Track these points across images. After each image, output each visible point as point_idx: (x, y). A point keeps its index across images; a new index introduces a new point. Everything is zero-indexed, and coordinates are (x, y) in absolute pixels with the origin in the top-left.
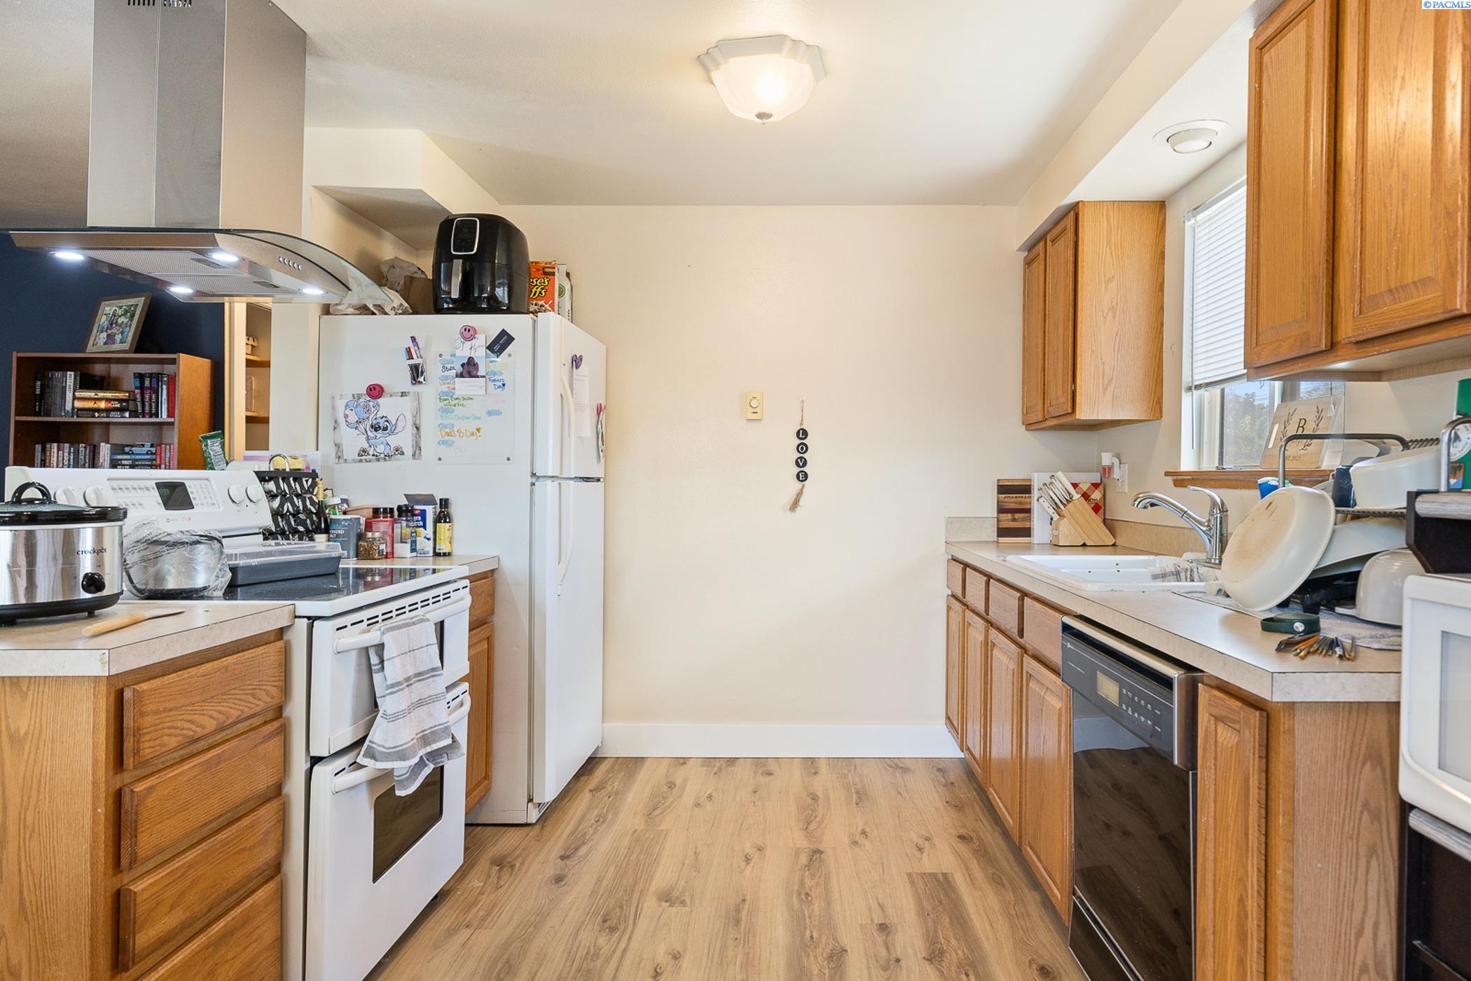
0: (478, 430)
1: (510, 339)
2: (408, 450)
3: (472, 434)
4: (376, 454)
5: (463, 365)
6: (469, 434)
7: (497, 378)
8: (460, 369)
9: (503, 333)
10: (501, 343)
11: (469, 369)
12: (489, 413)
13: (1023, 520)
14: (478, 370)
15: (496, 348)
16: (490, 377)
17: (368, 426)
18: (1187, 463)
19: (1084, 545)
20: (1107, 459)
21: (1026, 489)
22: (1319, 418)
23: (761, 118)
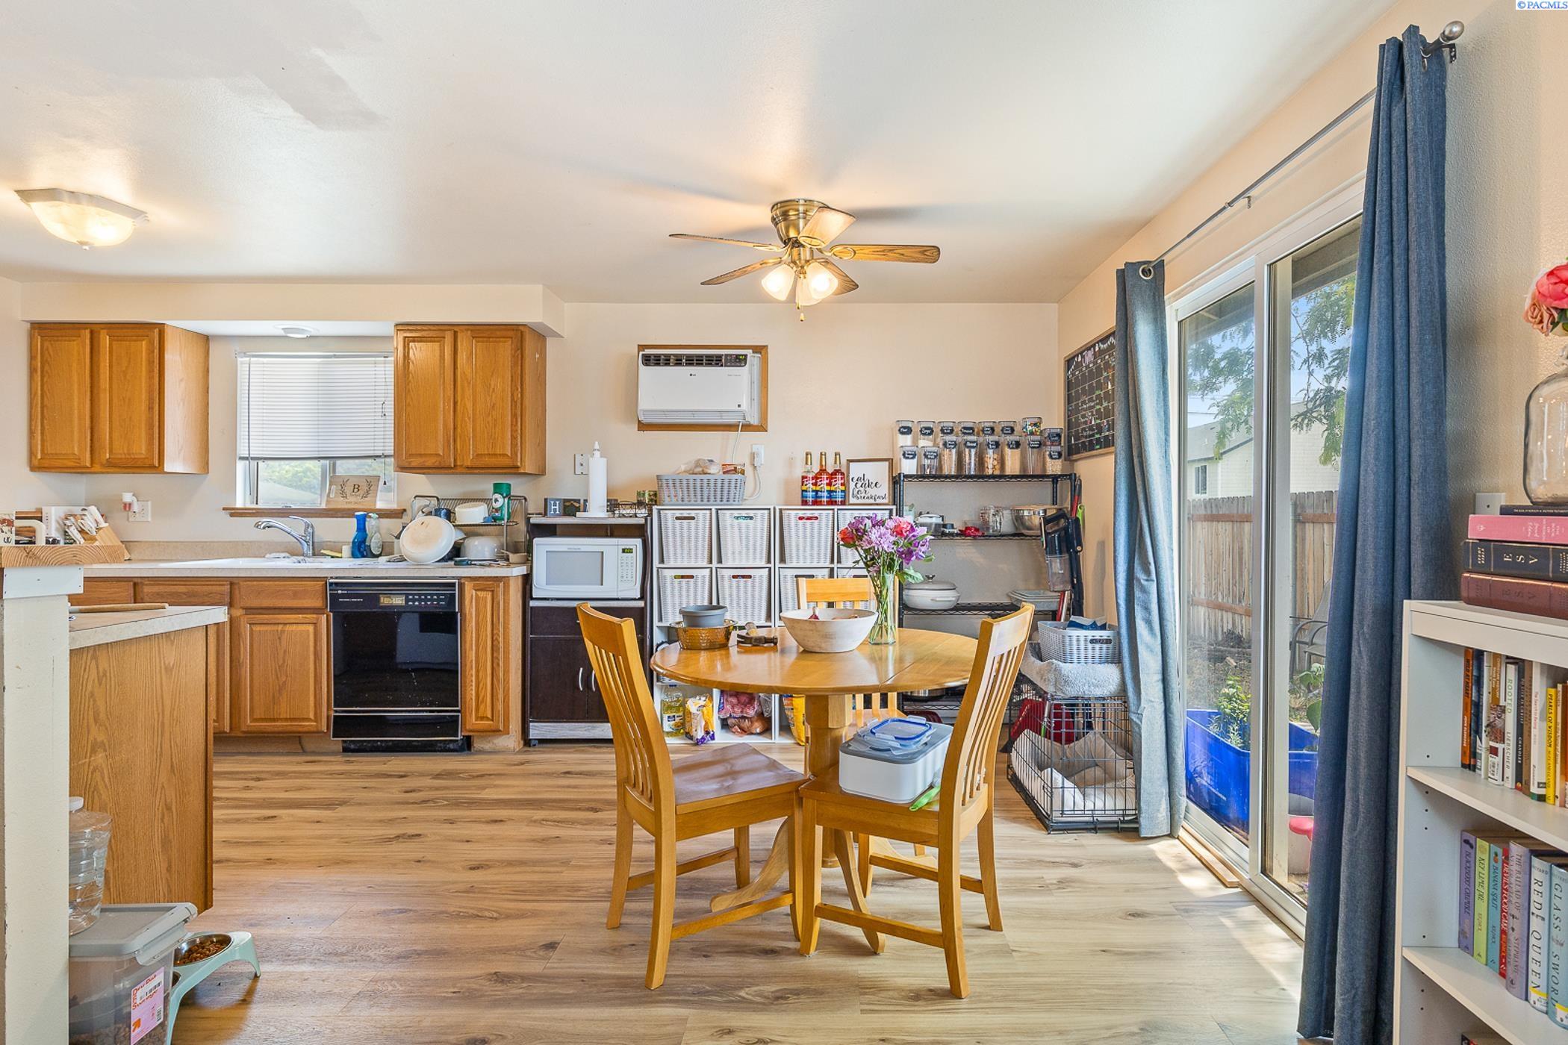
18: (239, 504)
22: (369, 485)
23: (82, 243)
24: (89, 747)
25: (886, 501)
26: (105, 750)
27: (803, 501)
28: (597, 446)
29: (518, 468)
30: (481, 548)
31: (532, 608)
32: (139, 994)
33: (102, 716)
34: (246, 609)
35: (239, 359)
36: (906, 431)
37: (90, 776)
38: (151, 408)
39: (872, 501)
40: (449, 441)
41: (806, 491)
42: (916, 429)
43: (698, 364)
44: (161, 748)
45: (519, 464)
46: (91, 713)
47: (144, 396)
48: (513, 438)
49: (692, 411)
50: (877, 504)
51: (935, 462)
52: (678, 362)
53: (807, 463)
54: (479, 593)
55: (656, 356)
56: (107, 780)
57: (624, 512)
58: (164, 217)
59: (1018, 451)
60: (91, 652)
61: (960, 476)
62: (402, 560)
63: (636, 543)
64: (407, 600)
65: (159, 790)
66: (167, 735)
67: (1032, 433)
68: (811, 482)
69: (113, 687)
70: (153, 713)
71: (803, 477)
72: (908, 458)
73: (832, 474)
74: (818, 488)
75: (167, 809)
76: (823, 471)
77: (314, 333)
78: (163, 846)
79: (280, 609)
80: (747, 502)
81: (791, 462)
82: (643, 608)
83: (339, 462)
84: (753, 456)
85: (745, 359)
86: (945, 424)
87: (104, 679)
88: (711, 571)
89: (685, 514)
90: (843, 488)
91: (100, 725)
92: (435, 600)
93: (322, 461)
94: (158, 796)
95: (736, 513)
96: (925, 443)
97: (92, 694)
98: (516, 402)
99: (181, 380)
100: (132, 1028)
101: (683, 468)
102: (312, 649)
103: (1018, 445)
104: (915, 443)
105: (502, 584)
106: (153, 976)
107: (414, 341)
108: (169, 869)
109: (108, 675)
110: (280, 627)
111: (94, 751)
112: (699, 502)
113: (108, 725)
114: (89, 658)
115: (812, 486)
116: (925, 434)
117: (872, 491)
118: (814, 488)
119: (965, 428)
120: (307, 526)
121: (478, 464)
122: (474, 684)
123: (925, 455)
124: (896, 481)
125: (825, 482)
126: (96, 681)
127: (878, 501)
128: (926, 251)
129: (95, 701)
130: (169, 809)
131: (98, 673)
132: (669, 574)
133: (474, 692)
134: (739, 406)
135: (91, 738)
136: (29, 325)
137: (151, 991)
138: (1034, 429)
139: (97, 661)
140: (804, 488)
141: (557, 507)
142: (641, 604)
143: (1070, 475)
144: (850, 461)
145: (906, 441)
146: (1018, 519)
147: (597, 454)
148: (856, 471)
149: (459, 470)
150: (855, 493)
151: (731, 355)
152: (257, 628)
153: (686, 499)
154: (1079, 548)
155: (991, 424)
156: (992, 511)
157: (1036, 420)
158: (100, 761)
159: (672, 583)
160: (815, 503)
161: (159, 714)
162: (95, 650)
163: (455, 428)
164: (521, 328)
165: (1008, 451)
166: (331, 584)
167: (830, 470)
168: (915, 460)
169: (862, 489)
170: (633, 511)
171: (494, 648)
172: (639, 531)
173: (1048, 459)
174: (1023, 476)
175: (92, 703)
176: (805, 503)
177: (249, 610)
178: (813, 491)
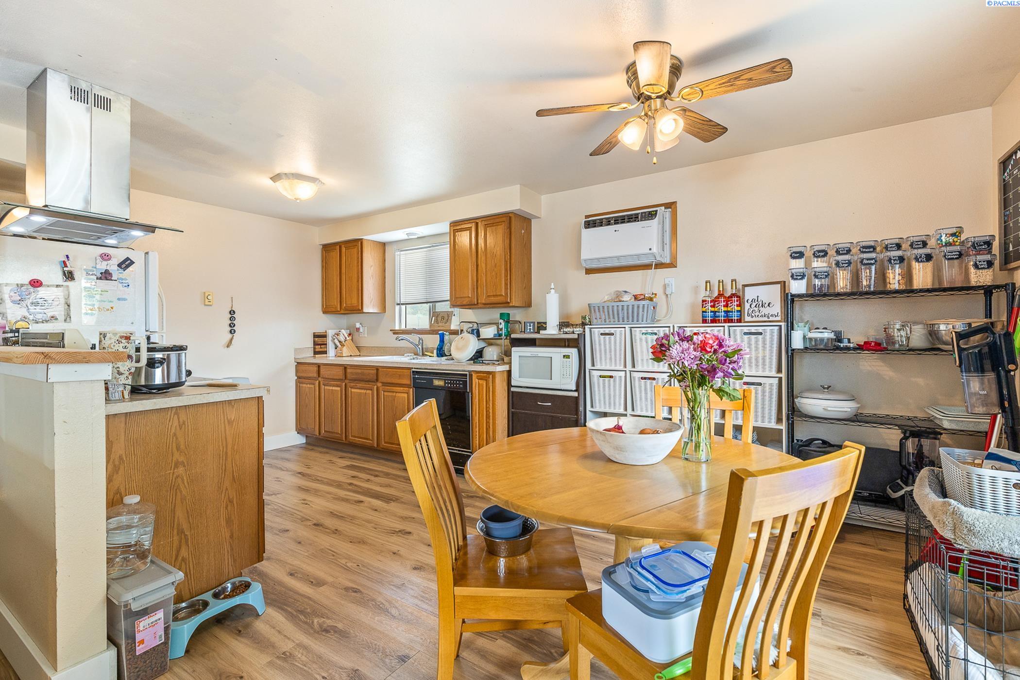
0: (112, 308)
1: (132, 263)
2: (61, 318)
3: (108, 310)
4: (35, 319)
5: (101, 273)
6: (105, 310)
7: (124, 281)
8: (99, 275)
9: (128, 259)
10: (126, 264)
11: (106, 275)
12: (119, 299)
13: (325, 347)
14: (112, 277)
15: (123, 266)
16: (120, 280)
17: (29, 303)
18: (397, 328)
19: (351, 356)
20: (358, 325)
21: (325, 336)
22: (448, 316)
23: (297, 199)
24: (173, 464)
25: (779, 318)
26: (184, 466)
27: (703, 320)
28: (552, 286)
29: (509, 303)
30: (491, 353)
31: (512, 392)
32: (142, 624)
33: (182, 447)
34: (382, 383)
35: (396, 253)
36: (799, 255)
37: (174, 480)
38: (358, 281)
39: (766, 319)
40: (474, 289)
41: (706, 312)
42: (809, 253)
43: (622, 223)
44: (225, 467)
45: (509, 301)
46: (174, 444)
47: (356, 276)
48: (506, 284)
49: (618, 258)
50: (770, 321)
51: (825, 282)
52: (609, 223)
53: (706, 290)
54: (480, 381)
55: (593, 221)
56: (186, 484)
57: (566, 330)
58: (331, 181)
59: (930, 265)
60: (174, 410)
61: (856, 293)
62: (453, 359)
63: (573, 352)
64: (445, 384)
65: (224, 491)
66: (229, 460)
67: (948, 244)
68: (710, 304)
69: (190, 431)
70: (219, 446)
71: (703, 301)
72: (797, 279)
73: (729, 297)
74: (716, 309)
75: (230, 502)
76: (720, 295)
77: (421, 235)
78: (227, 523)
79: (393, 384)
80: (661, 322)
81: (696, 289)
82: (577, 397)
83: (437, 304)
84: (665, 287)
85: (656, 214)
86: (840, 246)
87: (184, 426)
88: (626, 373)
89: (607, 331)
90: (739, 308)
91: (181, 452)
92: (458, 384)
93: (429, 304)
94: (223, 495)
95: (644, 330)
96: (819, 264)
97: (175, 434)
98: (507, 262)
99: (372, 266)
100: (137, 644)
101: (606, 298)
102: (406, 407)
103: (929, 258)
104: (808, 264)
105: (491, 376)
106: (154, 614)
107: (457, 232)
108: (231, 537)
109: (186, 423)
110: (394, 394)
111: (176, 466)
112: (616, 322)
113: (186, 452)
114: (172, 415)
115: (710, 308)
116: (818, 257)
117: (764, 311)
118: (713, 309)
119: (864, 247)
120: (420, 339)
121: (488, 302)
122: (478, 437)
123: (815, 275)
124: (789, 301)
125: (723, 304)
126: (178, 427)
127: (771, 319)
128: (774, 67)
129: (177, 438)
130: (231, 501)
131: (179, 422)
132: (596, 374)
133: (477, 442)
134: (650, 249)
135: (174, 459)
136: (321, 246)
137: (152, 623)
138: (951, 239)
139: (178, 416)
140: (704, 309)
141: (532, 327)
142: (576, 394)
143: (1006, 285)
144: (745, 286)
145: (797, 265)
146: (933, 334)
147: (553, 291)
148: (750, 294)
149: (480, 306)
150: (750, 312)
151: (645, 212)
152: (386, 394)
153: (607, 321)
154: (1011, 367)
155: (897, 241)
156: (898, 326)
157: (954, 230)
158: (181, 472)
159: (598, 380)
160: (713, 321)
161: (223, 447)
162: (177, 410)
163: (477, 281)
164: (510, 215)
165: (916, 265)
166: (413, 372)
167: (728, 294)
168: (804, 281)
169: (756, 309)
170: (572, 330)
171: (488, 417)
172: (575, 343)
173: (972, 270)
174: (938, 290)
175: (175, 439)
176: (704, 321)
177: (384, 384)
178: (711, 312)
